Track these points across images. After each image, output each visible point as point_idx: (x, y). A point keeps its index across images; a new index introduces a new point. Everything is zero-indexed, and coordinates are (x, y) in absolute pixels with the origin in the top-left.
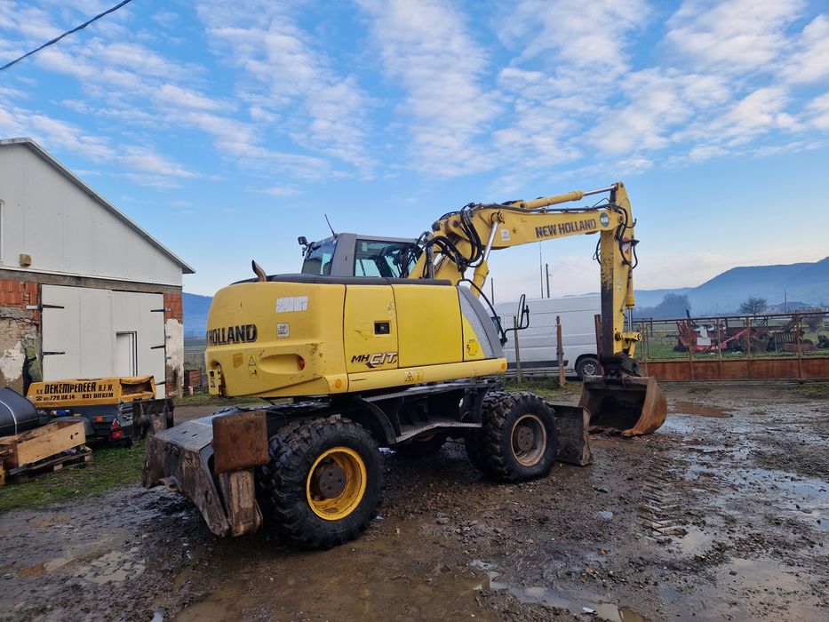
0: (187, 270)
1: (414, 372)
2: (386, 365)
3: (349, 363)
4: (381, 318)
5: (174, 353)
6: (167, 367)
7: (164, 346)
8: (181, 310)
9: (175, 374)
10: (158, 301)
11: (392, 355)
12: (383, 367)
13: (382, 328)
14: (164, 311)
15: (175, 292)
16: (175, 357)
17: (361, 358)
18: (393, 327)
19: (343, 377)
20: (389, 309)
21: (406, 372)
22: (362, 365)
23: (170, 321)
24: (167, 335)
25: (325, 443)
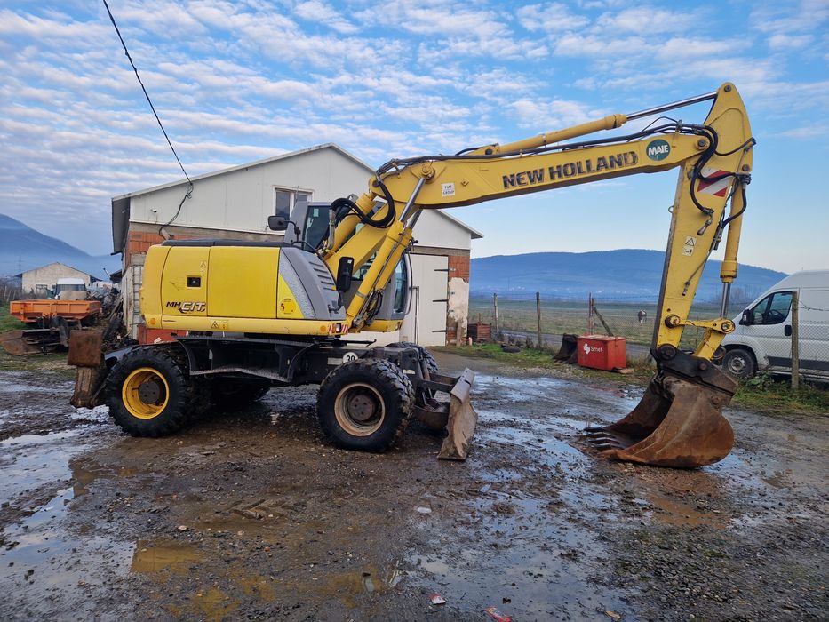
0: (475, 236)
1: (220, 321)
2: (195, 313)
3: (164, 307)
4: (194, 274)
5: (457, 307)
6: (448, 318)
7: (447, 301)
8: (467, 270)
9: (456, 325)
10: (443, 262)
11: (200, 304)
12: (194, 313)
13: (194, 282)
14: (448, 270)
15: (461, 255)
16: (458, 311)
17: (174, 304)
18: (203, 282)
19: (158, 317)
20: (202, 266)
21: (212, 320)
22: (175, 310)
23: (454, 280)
24: (451, 291)
25: (135, 362)
